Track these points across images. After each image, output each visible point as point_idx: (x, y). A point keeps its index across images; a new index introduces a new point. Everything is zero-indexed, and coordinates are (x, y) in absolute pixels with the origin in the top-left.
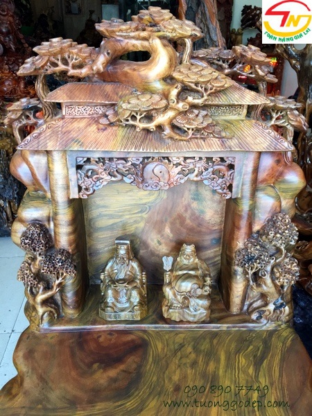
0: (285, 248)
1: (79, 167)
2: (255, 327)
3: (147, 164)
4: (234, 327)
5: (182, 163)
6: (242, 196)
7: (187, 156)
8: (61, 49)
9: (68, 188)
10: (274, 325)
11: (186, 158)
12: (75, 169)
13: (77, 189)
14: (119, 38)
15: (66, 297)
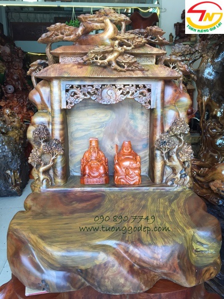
0: (183, 138)
1: (67, 91)
2: (170, 189)
3: (104, 89)
4: (157, 189)
5: (123, 88)
6: (156, 107)
7: (125, 84)
8: (61, 27)
9: (61, 102)
10: (181, 188)
11: (124, 85)
12: (65, 91)
13: (65, 103)
14: (89, 22)
15: (57, 170)
